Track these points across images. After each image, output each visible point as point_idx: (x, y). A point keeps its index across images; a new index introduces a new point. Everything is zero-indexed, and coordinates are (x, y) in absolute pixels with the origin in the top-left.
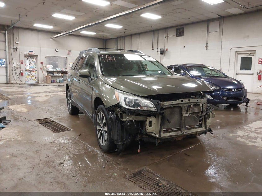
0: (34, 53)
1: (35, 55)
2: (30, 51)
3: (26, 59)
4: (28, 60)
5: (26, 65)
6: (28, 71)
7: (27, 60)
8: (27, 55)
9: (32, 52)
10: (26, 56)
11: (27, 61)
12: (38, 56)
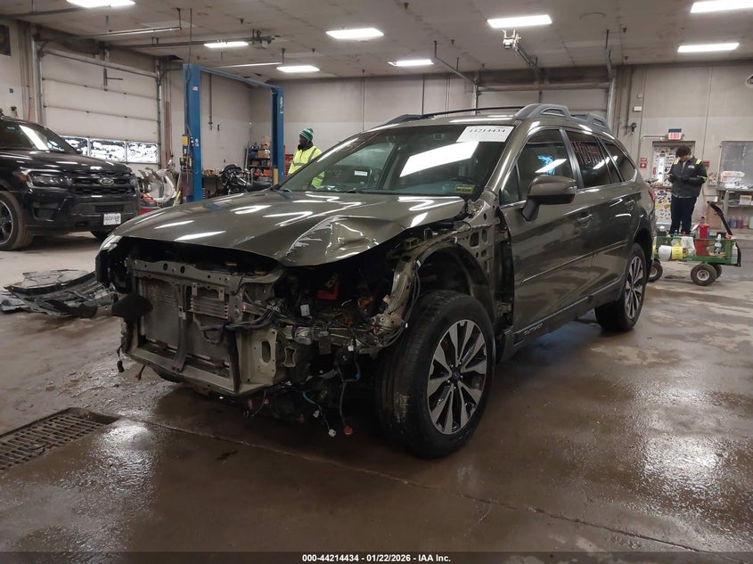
0: (683, 135)
1: (685, 139)
2: (671, 131)
3: (658, 154)
4: (664, 156)
5: (654, 172)
6: (659, 188)
7: (661, 155)
8: (660, 142)
9: (679, 131)
10: (657, 144)
11: (662, 160)
12: (694, 142)
